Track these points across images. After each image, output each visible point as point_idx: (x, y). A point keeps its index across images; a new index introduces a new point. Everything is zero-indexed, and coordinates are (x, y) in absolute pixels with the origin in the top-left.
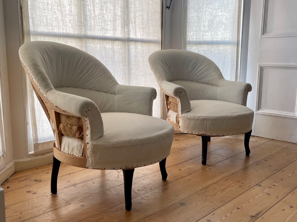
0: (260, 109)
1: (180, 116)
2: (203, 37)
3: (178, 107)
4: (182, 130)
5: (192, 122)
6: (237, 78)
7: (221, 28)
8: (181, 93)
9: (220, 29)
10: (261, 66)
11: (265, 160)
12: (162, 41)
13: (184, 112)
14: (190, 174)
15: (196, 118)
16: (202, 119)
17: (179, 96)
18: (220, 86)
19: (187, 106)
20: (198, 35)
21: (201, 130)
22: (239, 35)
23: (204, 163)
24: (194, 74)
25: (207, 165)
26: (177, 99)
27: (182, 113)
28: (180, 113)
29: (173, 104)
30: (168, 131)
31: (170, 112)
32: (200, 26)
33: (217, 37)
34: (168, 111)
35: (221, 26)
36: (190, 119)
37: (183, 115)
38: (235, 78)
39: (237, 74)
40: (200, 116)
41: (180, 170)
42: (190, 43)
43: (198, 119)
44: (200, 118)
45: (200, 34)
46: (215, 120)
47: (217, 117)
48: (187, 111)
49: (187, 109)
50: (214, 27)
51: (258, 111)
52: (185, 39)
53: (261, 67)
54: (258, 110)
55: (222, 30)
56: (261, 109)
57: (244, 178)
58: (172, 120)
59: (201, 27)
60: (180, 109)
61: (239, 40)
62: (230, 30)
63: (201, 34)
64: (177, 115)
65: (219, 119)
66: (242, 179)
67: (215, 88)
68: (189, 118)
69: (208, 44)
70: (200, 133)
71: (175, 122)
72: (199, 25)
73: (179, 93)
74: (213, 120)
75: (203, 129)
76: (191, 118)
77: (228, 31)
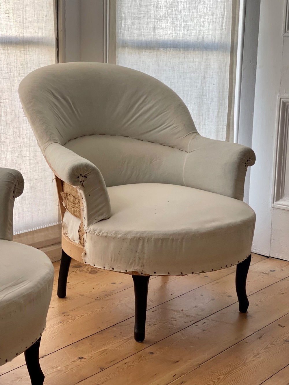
0: (281, 198)
1: (85, 228)
2: (154, 32)
3: (82, 208)
4: (89, 260)
5: (112, 245)
6: (231, 127)
7: (195, 11)
8: (86, 177)
9: (193, 13)
10: (285, 100)
11: (279, 325)
12: (57, 40)
13: (95, 221)
14: (102, 369)
15: (119, 236)
16: (132, 239)
17: (82, 185)
18: (188, 151)
19: (100, 207)
20: (143, 27)
21: (131, 264)
22: (236, 29)
23: (140, 336)
24: (132, 120)
25: (147, 342)
26: (78, 190)
27: (89, 224)
28: (85, 223)
29: (72, 199)
30: (33, 287)
31: (67, 214)
32: (147, 6)
33: (185, 33)
34: (63, 213)
35: (195, 8)
36: (106, 237)
37: (92, 227)
38: (225, 127)
39: (231, 118)
40: (129, 232)
41: (80, 358)
42: (125, 45)
43: (124, 239)
44: (130, 236)
45: (147, 24)
46: (163, 240)
47: (165, 234)
48: (101, 218)
49: (102, 214)
50: (180, 8)
51: (278, 202)
52: (113, 35)
53: (284, 104)
54: (278, 199)
55: (196, 17)
56: (284, 198)
57: (222, 377)
58: (70, 236)
59: (149, 7)
60: (85, 214)
61: (235, 41)
62: (215, 17)
63: (151, 26)
64: (81, 225)
65: (171, 237)
66: (216, 381)
67: (176, 154)
68: (105, 235)
69: (167, 48)
70: (131, 270)
71: (77, 242)
72: (145, 4)
73: (81, 178)
74: (157, 240)
75: (137, 261)
76: (109, 235)
77: (211, 17)
